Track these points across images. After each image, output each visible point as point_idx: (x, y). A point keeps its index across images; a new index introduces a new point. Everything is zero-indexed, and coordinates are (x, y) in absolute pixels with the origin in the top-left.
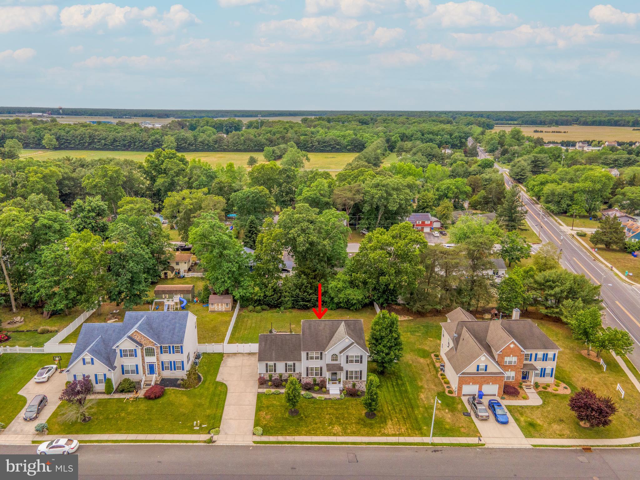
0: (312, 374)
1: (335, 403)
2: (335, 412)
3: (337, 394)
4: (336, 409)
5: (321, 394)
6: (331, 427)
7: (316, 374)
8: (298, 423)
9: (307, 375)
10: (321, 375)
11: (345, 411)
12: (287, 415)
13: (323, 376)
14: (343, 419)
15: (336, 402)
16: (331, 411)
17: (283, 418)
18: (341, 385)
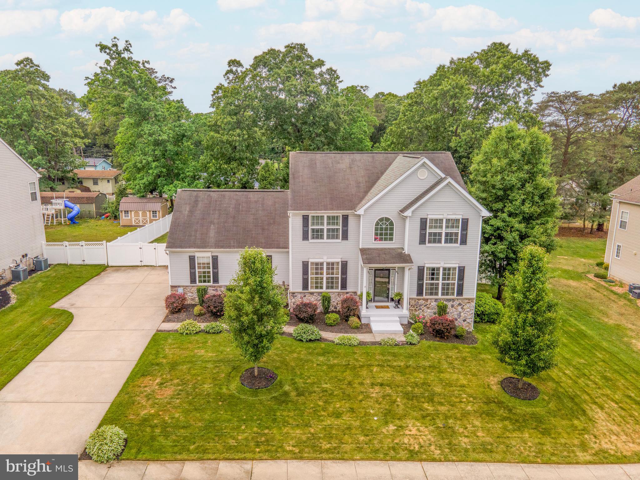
0: (318, 285)
1: (394, 355)
2: (399, 378)
3: (395, 333)
4: (401, 371)
5: (346, 332)
6: (392, 427)
7: (331, 284)
8: (271, 411)
9: (305, 286)
10: (344, 286)
11: (432, 377)
12: (235, 385)
13: (350, 289)
14: (431, 400)
15: (396, 350)
16: (386, 376)
17: (220, 397)
18: (405, 311)
